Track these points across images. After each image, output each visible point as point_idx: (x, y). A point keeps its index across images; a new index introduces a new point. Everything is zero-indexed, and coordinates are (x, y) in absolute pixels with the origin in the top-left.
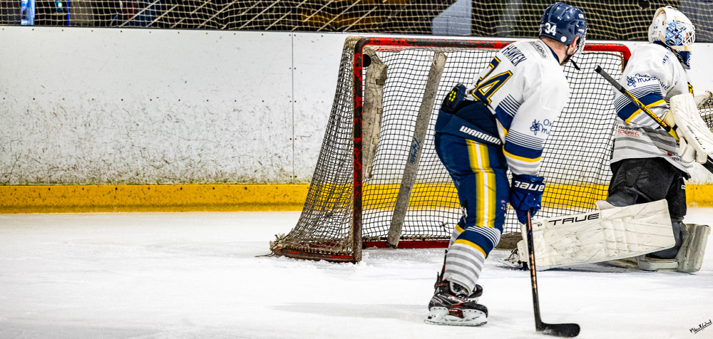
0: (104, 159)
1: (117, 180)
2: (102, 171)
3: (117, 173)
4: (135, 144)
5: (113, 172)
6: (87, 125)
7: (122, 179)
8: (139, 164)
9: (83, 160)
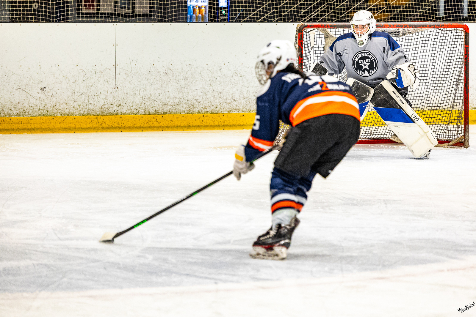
0: (196, 98)
1: (204, 111)
2: (195, 106)
3: (204, 107)
4: (215, 90)
5: (202, 106)
6: (186, 79)
7: (207, 110)
8: (217, 102)
9: (183, 100)
